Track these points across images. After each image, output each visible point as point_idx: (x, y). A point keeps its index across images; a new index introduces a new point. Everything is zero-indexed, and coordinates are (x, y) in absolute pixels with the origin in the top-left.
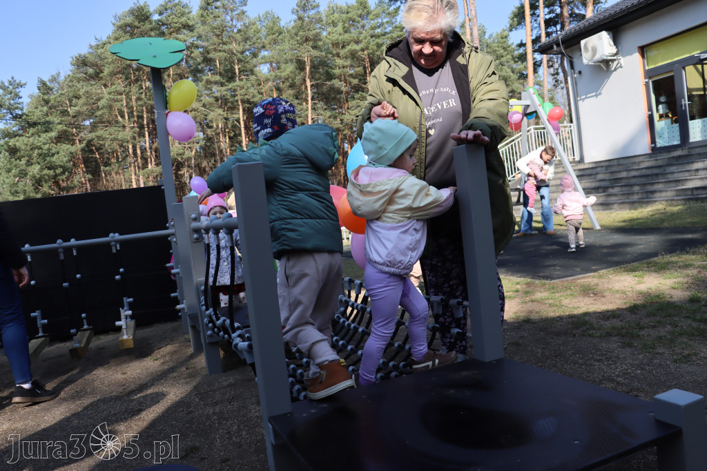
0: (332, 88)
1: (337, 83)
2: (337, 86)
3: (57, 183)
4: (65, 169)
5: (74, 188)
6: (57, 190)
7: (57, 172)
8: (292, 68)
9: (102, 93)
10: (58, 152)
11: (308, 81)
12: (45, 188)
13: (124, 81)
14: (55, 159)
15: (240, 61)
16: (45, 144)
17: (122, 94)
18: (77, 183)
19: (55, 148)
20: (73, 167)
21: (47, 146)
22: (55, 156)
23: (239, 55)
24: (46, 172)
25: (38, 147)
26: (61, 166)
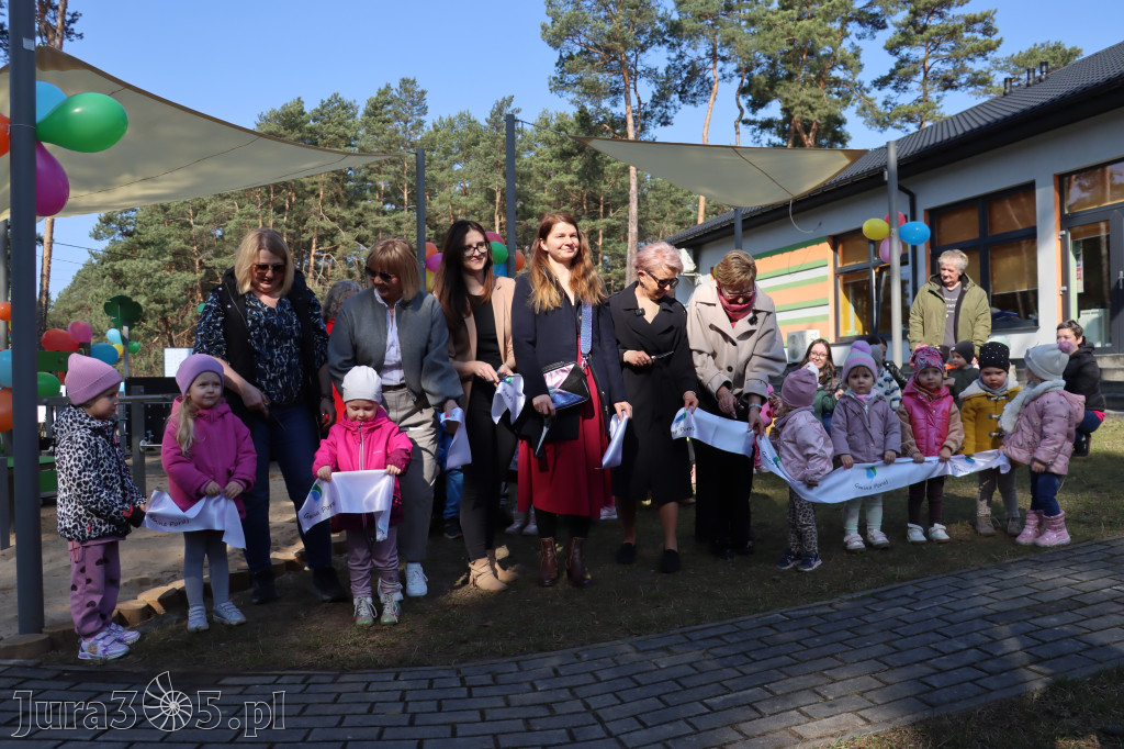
3: (164, 320)
4: (176, 304)
5: (183, 328)
6: (163, 328)
7: (167, 306)
8: (479, 198)
9: (234, 211)
10: (170, 283)
11: (497, 218)
12: (150, 325)
13: (262, 197)
14: (165, 291)
15: (410, 186)
16: (156, 271)
17: (256, 217)
18: (189, 322)
19: (167, 277)
20: (187, 302)
21: (158, 274)
22: (167, 288)
23: (408, 179)
24: (153, 305)
25: (149, 276)
26: (172, 300)
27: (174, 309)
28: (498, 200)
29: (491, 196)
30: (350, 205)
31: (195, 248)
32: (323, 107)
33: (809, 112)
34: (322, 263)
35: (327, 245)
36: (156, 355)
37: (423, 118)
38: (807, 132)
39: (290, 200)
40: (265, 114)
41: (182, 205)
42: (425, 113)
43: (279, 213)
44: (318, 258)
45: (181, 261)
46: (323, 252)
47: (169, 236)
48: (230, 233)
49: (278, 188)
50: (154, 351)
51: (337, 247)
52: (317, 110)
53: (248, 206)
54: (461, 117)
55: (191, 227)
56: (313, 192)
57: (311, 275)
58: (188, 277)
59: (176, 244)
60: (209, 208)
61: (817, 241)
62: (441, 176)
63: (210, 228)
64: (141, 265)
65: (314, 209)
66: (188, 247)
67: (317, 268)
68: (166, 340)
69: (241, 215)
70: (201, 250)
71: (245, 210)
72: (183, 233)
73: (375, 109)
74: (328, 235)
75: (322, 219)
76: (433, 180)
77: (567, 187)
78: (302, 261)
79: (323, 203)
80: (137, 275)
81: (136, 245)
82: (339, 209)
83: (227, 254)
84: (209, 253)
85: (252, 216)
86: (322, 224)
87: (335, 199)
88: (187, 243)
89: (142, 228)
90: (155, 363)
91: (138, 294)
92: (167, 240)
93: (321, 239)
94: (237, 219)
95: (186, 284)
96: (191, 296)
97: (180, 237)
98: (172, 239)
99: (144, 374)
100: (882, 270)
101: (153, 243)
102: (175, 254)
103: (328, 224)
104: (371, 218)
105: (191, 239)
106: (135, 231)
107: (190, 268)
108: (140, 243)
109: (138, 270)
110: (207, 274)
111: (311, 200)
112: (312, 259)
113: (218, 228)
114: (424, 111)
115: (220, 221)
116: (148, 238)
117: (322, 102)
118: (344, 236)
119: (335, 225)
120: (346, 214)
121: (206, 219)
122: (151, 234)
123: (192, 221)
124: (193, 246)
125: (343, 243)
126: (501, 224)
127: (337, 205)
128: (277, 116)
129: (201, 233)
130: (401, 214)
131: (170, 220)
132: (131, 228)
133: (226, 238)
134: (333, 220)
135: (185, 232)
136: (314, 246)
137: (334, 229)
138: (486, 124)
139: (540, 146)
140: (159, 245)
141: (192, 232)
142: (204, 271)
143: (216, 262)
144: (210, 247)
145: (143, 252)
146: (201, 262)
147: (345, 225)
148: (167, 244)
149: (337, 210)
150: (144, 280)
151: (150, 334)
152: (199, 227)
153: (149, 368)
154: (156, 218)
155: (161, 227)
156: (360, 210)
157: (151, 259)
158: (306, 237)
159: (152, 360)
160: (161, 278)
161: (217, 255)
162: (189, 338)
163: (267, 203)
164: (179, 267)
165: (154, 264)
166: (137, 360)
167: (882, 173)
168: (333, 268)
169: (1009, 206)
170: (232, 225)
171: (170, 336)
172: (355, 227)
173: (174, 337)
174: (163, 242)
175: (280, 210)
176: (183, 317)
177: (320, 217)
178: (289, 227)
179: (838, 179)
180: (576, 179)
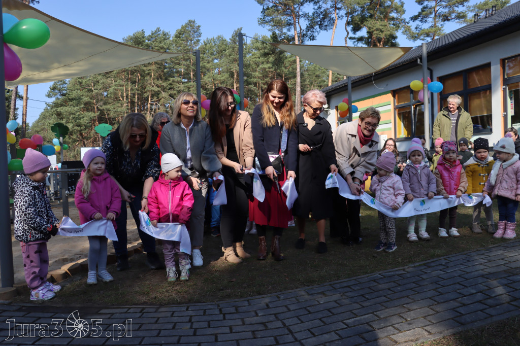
0: (250, 91)
1: (252, 87)
2: (252, 89)
3: (81, 134)
4: (86, 127)
5: (90, 138)
6: (81, 138)
7: (82, 128)
8: (227, 75)
9: (112, 83)
10: (83, 117)
11: (235, 85)
12: (74, 137)
13: (125, 77)
14: (81, 121)
15: (194, 70)
16: (77, 112)
17: (123, 86)
18: (92, 135)
19: (82, 114)
20: (92, 126)
21: (78, 113)
22: (82, 119)
23: (192, 67)
24: (76, 128)
25: (73, 114)
26: (84, 125)
27: (85, 129)
28: (235, 76)
29: (232, 75)
30: (166, 79)
31: (95, 101)
32: (153, 34)
33: (381, 33)
34: (154, 107)
35: (155, 99)
36: (77, 151)
37: (199, 38)
38: (380, 43)
39: (138, 78)
40: (126, 38)
41: (88, 81)
42: (200, 37)
43: (133, 84)
44: (152, 105)
45: (88, 107)
46: (154, 102)
47: (83, 96)
48: (111, 93)
49: (133, 72)
50: (76, 149)
51: (160, 99)
52: (150, 36)
53: (118, 81)
54: (219, 37)
55: (92, 91)
56: (148, 74)
57: (148, 112)
58: (91, 114)
59: (86, 99)
60: (101, 82)
61: (386, 93)
62: (208, 66)
63: (101, 91)
64: (70, 109)
65: (149, 82)
66: (91, 100)
67: (151, 109)
68: (82, 144)
69: (115, 85)
70: (97, 102)
71: (117, 83)
72: (89, 94)
73: (179, 35)
74: (156, 94)
75: (153, 86)
76: (204, 67)
77: (267, 70)
78: (144, 106)
79: (154, 79)
80: (68, 114)
81: (67, 100)
82: (161, 82)
83: (109, 103)
84: (101, 103)
85: (121, 86)
86: (153, 89)
87: (159, 78)
88: (91, 99)
89: (70, 92)
90: (77, 154)
91: (69, 122)
92: (82, 97)
93: (153, 96)
94: (114, 87)
95: (91, 118)
96: (93, 123)
97: (88, 96)
98: (84, 97)
99: (72, 159)
100: (416, 106)
101: (75, 99)
102: (86, 104)
103: (156, 89)
104: (176, 85)
105: (93, 97)
106: (66, 93)
107: (92, 110)
108: (69, 99)
109: (69, 111)
110: (100, 113)
111: (148, 78)
112: (149, 105)
113: (105, 91)
114: (200, 35)
115: (106, 88)
116: (73, 96)
117: (152, 32)
118: (164, 94)
119: (160, 89)
120: (164, 84)
121: (100, 87)
122: (74, 94)
123: (93, 88)
124: (94, 100)
125: (163, 97)
126: (237, 88)
127: (160, 80)
128: (131, 39)
129: (97, 94)
130: (190, 84)
131: (82, 88)
132: (65, 92)
133: (109, 96)
134: (158, 87)
135: (90, 94)
136: (150, 99)
137: (159, 91)
138: (230, 41)
139: (254, 51)
140: (78, 100)
141: (93, 94)
142: (99, 112)
143: (104, 107)
144: (102, 100)
145: (71, 103)
146: (97, 107)
147: (164, 89)
148: (81, 99)
149: (160, 82)
150: (72, 116)
151: (75, 141)
152: (96, 91)
153: (75, 157)
154: (76, 87)
155: (79, 92)
156: (171, 82)
157: (74, 106)
158: (146, 95)
159: (76, 153)
160: (79, 115)
161: (105, 104)
162: (93, 142)
163: (127, 80)
164: (88, 110)
165: (76, 108)
166: (69, 153)
167: (417, 60)
168: (159, 109)
169: (475, 75)
170: (111, 90)
171: (84, 142)
172: (169, 90)
173: (86, 142)
174: (80, 99)
175: (134, 82)
176: (90, 133)
177: (152, 85)
178: (138, 90)
179: (395, 63)
180: (271, 66)
